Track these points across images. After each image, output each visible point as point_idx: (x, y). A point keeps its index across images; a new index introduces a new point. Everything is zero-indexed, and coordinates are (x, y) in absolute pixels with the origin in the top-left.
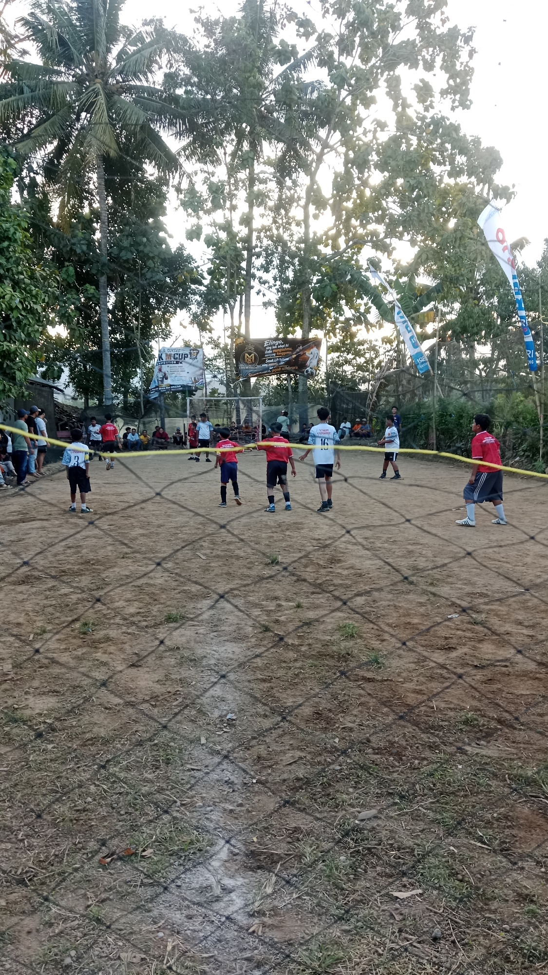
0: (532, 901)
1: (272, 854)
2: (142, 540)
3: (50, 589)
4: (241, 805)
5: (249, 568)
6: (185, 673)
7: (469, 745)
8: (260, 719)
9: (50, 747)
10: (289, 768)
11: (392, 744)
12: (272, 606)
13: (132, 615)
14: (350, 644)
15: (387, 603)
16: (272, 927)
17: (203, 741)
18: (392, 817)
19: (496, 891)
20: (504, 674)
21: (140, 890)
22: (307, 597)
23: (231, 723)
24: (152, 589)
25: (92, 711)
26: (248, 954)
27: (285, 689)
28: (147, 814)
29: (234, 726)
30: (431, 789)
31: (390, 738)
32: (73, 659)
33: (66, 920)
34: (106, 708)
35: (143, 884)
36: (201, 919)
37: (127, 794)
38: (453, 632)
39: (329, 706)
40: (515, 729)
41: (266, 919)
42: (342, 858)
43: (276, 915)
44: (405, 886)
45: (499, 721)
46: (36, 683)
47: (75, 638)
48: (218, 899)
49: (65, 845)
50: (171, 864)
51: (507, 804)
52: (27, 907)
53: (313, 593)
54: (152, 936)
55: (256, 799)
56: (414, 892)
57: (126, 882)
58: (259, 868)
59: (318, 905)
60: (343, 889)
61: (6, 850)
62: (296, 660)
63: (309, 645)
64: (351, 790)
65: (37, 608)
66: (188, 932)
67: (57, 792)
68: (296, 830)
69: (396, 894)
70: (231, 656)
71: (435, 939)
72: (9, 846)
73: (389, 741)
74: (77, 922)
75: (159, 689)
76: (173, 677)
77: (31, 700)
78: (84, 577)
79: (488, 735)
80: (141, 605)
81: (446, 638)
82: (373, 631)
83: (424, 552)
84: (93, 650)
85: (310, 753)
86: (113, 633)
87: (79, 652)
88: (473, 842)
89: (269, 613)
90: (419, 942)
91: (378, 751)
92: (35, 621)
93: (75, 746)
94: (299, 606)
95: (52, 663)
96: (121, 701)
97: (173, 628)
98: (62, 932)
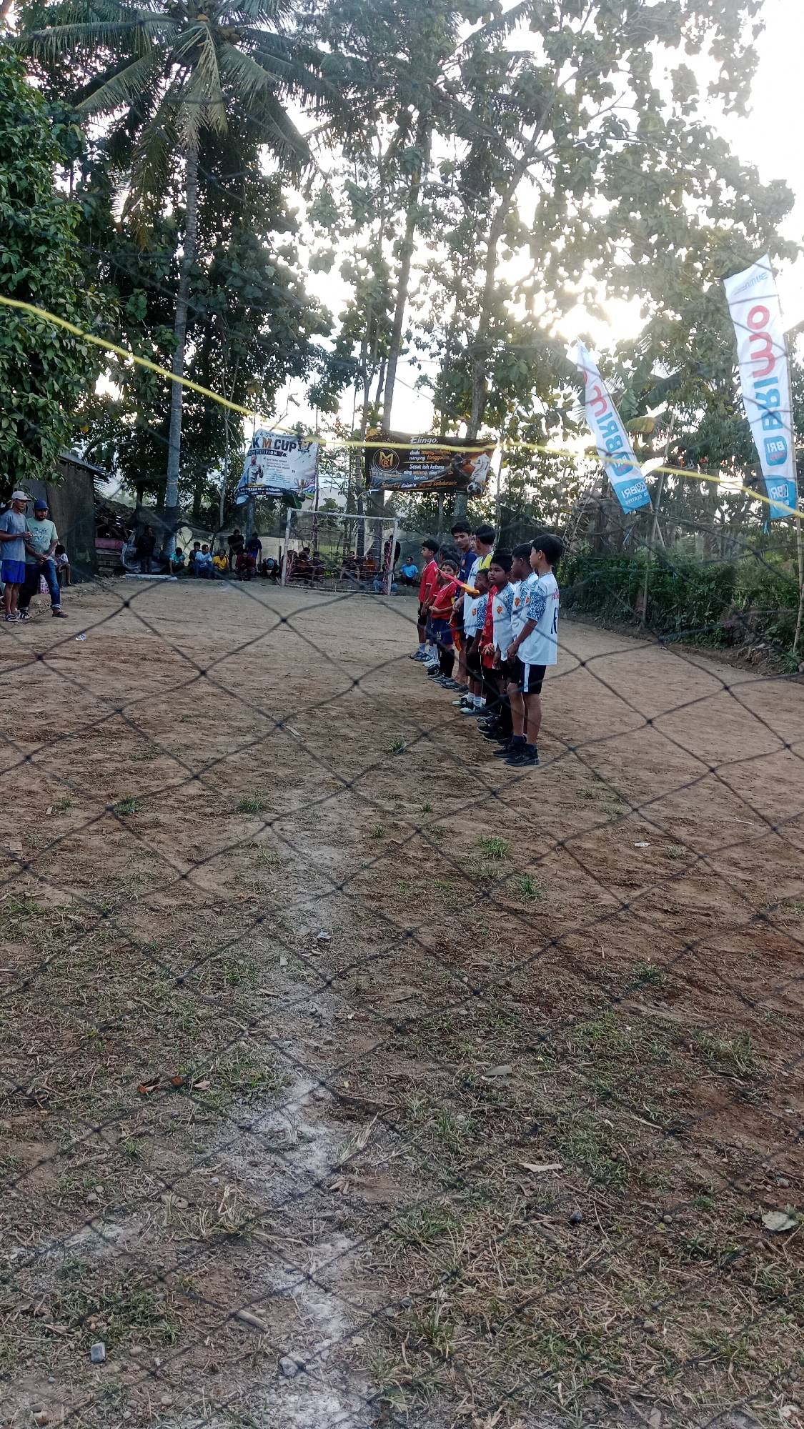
0: (706, 1193)
1: (368, 1104)
2: (210, 701)
3: (76, 752)
4: (330, 1043)
5: (361, 754)
6: (262, 877)
7: (645, 1004)
8: (362, 944)
9: (73, 948)
10: (399, 1006)
11: (540, 992)
12: (389, 806)
13: (192, 798)
14: (494, 864)
15: (552, 819)
16: (361, 1186)
17: (283, 962)
18: (531, 1077)
19: (661, 1177)
20: (704, 924)
21: (190, 1128)
22: (440, 800)
23: (323, 944)
24: (222, 767)
25: (132, 911)
26: (329, 1213)
27: (401, 911)
28: (204, 1041)
29: (327, 948)
30: (587, 1051)
31: (539, 984)
32: (108, 844)
33: (90, 1152)
34: (152, 910)
35: (194, 1121)
36: (268, 1167)
37: (177, 1015)
38: (639, 865)
39: (458, 938)
40: (711, 992)
41: (355, 1177)
42: (460, 1117)
43: (367, 1174)
44: (540, 1158)
45: (689, 981)
46: (55, 869)
47: (111, 818)
48: (293, 1148)
49: (93, 1066)
50: (234, 1102)
51: (687, 1079)
52: (39, 1133)
53: (448, 796)
54: (202, 1180)
55: (351, 1038)
56: (551, 1167)
57: (172, 1117)
58: (349, 1117)
59: (424, 1167)
60: (458, 1153)
61: (11, 1066)
62: (417, 878)
63: (437, 860)
64: (479, 1040)
65: (58, 774)
66: (252, 1181)
67: (81, 1004)
68: (402, 1078)
69: (527, 1166)
70: (328, 862)
71: (574, 1222)
72: (15, 1061)
73: (536, 988)
74: (105, 1155)
75: (225, 893)
76: (246, 880)
77: (48, 890)
78: (124, 741)
79: (672, 996)
80: (205, 786)
81: (629, 872)
82: (527, 853)
83: (611, 758)
84: (135, 836)
85: (427, 991)
86: (164, 818)
87: (117, 837)
88: (635, 1118)
89: (385, 813)
90: (553, 1223)
91: (518, 998)
92: (54, 791)
93: (107, 952)
94: (427, 810)
95: (78, 846)
96: (174, 902)
97: (249, 820)
98: (85, 1164)
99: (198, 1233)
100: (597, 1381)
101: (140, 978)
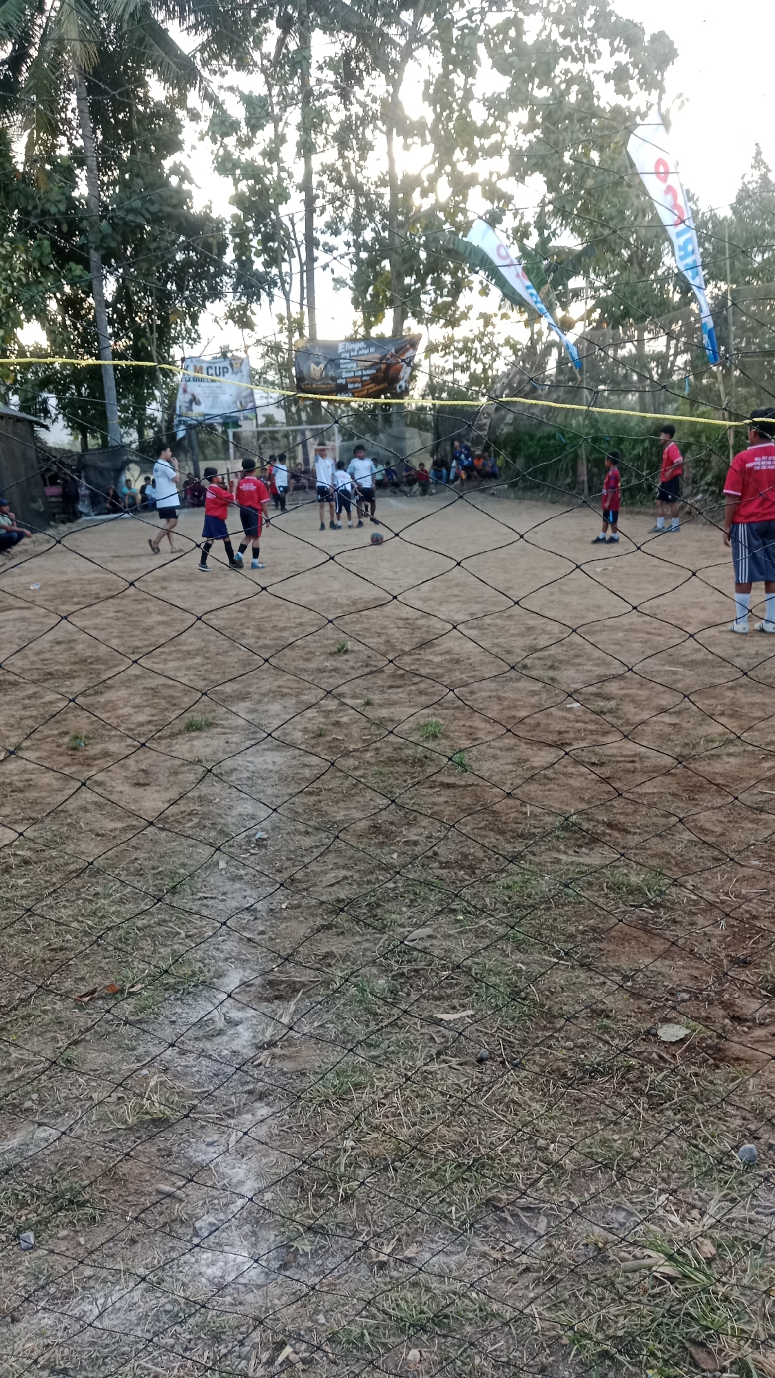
0: (608, 1017)
1: (294, 982)
2: (161, 629)
3: (29, 697)
4: (263, 933)
5: (308, 660)
6: (206, 789)
7: (565, 853)
8: (298, 837)
9: (21, 882)
10: (330, 889)
11: (465, 856)
12: (332, 704)
13: (141, 725)
14: (431, 745)
15: (488, 694)
16: (283, 1057)
17: (222, 865)
18: (450, 936)
19: (565, 1008)
20: (628, 771)
21: (125, 1029)
22: (383, 692)
23: (260, 843)
24: (172, 692)
25: (78, 839)
26: (251, 1087)
27: (337, 802)
28: (142, 949)
29: (265, 847)
30: (505, 903)
31: (464, 850)
32: (58, 779)
33: (28, 1064)
34: (98, 835)
35: (127, 1022)
36: (196, 1054)
37: (118, 928)
38: (570, 725)
39: (391, 818)
40: (629, 832)
41: (278, 1051)
42: (381, 982)
43: (290, 1046)
44: (454, 1008)
45: (610, 825)
47: (61, 755)
48: (221, 1033)
50: (166, 999)
51: (599, 915)
53: (391, 687)
54: (134, 1074)
55: (284, 925)
56: (464, 1014)
57: (108, 1022)
58: (276, 998)
59: (344, 1032)
60: (376, 1014)
62: (356, 768)
63: (377, 749)
64: (404, 909)
65: (12, 721)
66: (179, 1068)
67: (28, 932)
68: (329, 955)
69: (440, 1016)
70: (270, 767)
71: (481, 1061)
73: (462, 853)
74: (42, 1065)
75: (169, 809)
76: (190, 795)
78: (77, 680)
79: (594, 840)
80: (154, 711)
81: (560, 733)
82: (464, 729)
83: (549, 628)
84: (85, 768)
85: (358, 871)
86: (112, 747)
87: (67, 771)
88: (546, 958)
89: (327, 713)
90: (461, 1064)
91: (446, 865)
92: (8, 737)
93: (54, 880)
94: (368, 703)
95: (29, 785)
96: (119, 825)
97: (196, 738)
98: (22, 1076)
99: (125, 1122)
100: (488, 1200)
101: (85, 900)
